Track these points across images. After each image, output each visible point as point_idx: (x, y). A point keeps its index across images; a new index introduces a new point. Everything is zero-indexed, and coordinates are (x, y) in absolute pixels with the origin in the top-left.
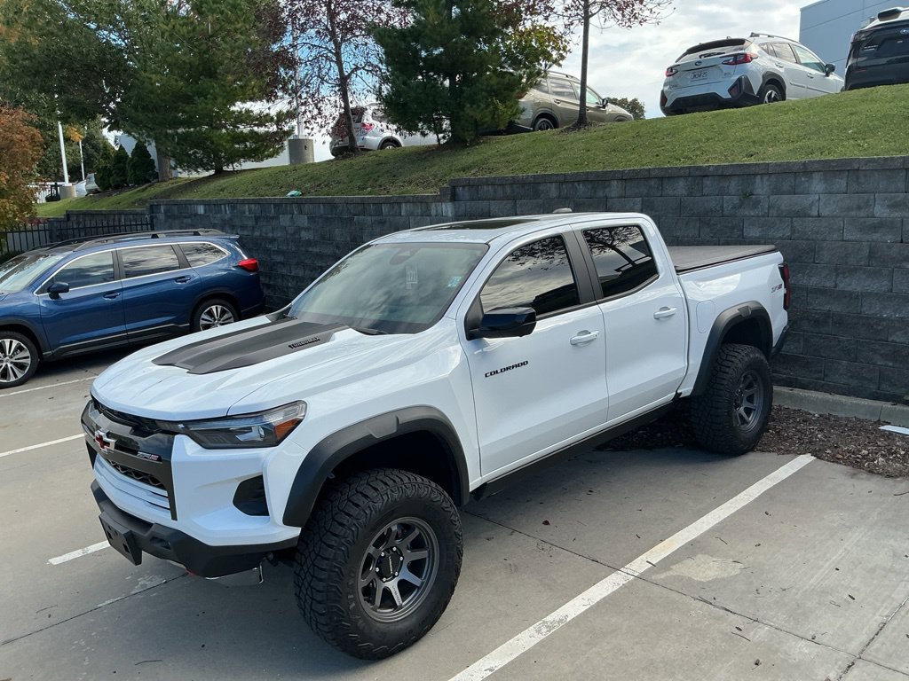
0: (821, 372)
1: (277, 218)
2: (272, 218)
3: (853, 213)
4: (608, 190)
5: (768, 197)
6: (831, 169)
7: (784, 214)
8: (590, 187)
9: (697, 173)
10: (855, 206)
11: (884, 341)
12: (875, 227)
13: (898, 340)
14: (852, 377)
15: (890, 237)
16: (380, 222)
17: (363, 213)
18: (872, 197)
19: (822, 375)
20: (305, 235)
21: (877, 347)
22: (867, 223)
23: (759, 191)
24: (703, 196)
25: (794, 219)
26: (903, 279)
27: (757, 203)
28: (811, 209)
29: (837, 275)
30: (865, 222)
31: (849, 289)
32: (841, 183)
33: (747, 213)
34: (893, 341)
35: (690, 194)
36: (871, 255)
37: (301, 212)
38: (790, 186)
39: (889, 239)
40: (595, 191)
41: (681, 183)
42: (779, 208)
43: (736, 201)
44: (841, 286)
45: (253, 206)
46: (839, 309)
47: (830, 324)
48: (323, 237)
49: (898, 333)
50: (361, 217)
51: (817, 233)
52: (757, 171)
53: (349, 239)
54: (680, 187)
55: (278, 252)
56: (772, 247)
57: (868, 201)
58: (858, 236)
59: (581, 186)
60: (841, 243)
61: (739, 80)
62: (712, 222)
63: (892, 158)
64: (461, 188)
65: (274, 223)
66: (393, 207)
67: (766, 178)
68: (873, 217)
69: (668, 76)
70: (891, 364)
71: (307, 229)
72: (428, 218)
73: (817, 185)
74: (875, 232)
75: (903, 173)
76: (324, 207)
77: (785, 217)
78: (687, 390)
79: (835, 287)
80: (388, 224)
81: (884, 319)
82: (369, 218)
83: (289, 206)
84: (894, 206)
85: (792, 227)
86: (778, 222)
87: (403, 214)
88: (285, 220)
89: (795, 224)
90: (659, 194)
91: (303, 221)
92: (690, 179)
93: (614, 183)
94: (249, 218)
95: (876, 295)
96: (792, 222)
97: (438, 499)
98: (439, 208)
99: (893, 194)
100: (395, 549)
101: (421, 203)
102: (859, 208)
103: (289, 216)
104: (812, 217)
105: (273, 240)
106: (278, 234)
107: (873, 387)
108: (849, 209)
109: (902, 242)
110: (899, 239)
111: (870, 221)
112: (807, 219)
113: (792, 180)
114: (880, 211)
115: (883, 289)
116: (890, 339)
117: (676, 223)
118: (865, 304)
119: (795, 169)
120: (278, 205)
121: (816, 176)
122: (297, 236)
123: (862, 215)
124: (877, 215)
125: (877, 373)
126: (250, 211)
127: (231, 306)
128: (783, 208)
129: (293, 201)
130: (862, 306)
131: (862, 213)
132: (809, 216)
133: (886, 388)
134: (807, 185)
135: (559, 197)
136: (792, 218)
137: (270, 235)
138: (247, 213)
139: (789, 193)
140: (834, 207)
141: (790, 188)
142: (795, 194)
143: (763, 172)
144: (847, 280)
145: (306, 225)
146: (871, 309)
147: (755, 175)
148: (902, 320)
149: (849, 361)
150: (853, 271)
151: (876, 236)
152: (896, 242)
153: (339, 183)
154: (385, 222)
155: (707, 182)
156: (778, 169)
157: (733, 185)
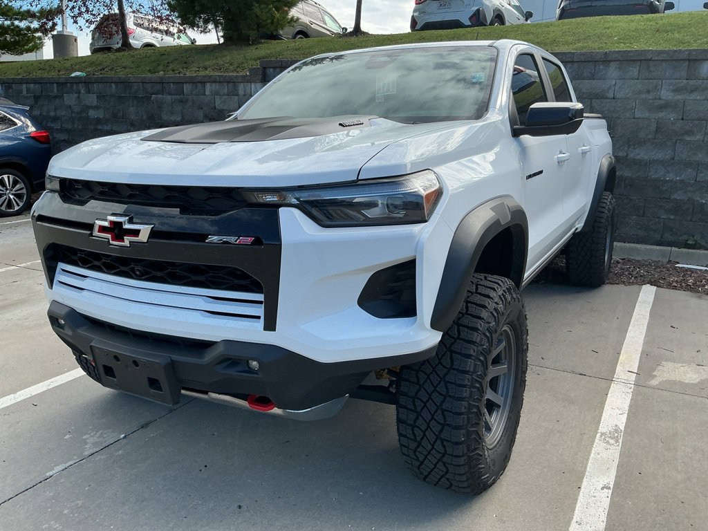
1: (61, 97)
2: (55, 97)
3: (643, 96)
6: (628, 58)
7: (585, 96)
10: (645, 90)
11: (668, 199)
12: (661, 108)
13: (679, 198)
14: (640, 229)
15: (674, 115)
16: (181, 101)
17: (162, 92)
18: (660, 83)
20: (93, 114)
21: (662, 204)
22: (656, 104)
25: (594, 100)
26: (684, 149)
28: (608, 92)
29: (629, 146)
30: (653, 103)
31: (638, 157)
32: (634, 71)
34: (675, 199)
36: (658, 130)
37: (89, 92)
38: (590, 73)
39: (672, 117)
44: (631, 155)
45: (32, 85)
46: (629, 175)
47: (623, 186)
48: (115, 116)
49: (679, 192)
50: (160, 96)
51: (613, 112)
53: (145, 117)
55: (62, 130)
56: (600, 115)
57: (656, 87)
58: (647, 115)
60: (633, 120)
61: (478, 10)
63: (680, 50)
64: (271, 70)
65: (57, 101)
66: (197, 86)
68: (660, 99)
69: (416, 4)
70: (672, 217)
71: (97, 108)
72: (237, 97)
73: (613, 72)
74: (662, 112)
75: (686, 64)
76: (117, 86)
77: (586, 98)
78: (580, 225)
79: (627, 156)
80: (190, 104)
81: (666, 182)
82: (169, 97)
83: (75, 85)
84: (677, 90)
87: (207, 93)
88: (70, 99)
89: (594, 104)
91: (92, 100)
94: (27, 97)
95: (661, 162)
98: (248, 88)
99: (677, 81)
101: (228, 82)
102: (648, 92)
103: (76, 95)
104: (608, 99)
105: (55, 119)
106: (61, 113)
107: (657, 236)
108: (640, 92)
109: (682, 119)
110: (681, 117)
111: (657, 103)
112: (605, 100)
113: (593, 68)
114: (666, 94)
115: (667, 157)
116: (672, 197)
118: (651, 169)
119: (597, 58)
120: (61, 85)
121: (613, 65)
122: (84, 115)
123: (650, 97)
124: (663, 98)
125: (662, 225)
126: (28, 90)
127: (22, 176)
128: (584, 90)
129: (78, 80)
130: (649, 172)
131: (650, 96)
132: (607, 98)
133: (668, 237)
134: (604, 72)
136: (591, 99)
137: (52, 114)
138: (25, 93)
139: (589, 79)
140: (627, 91)
141: (590, 75)
142: (594, 79)
143: (569, 60)
144: (637, 150)
145: (95, 103)
146: (657, 173)
148: (682, 181)
149: (638, 216)
150: (641, 143)
151: (661, 115)
152: (679, 119)
153: (125, 68)
154: (187, 101)
156: (582, 58)
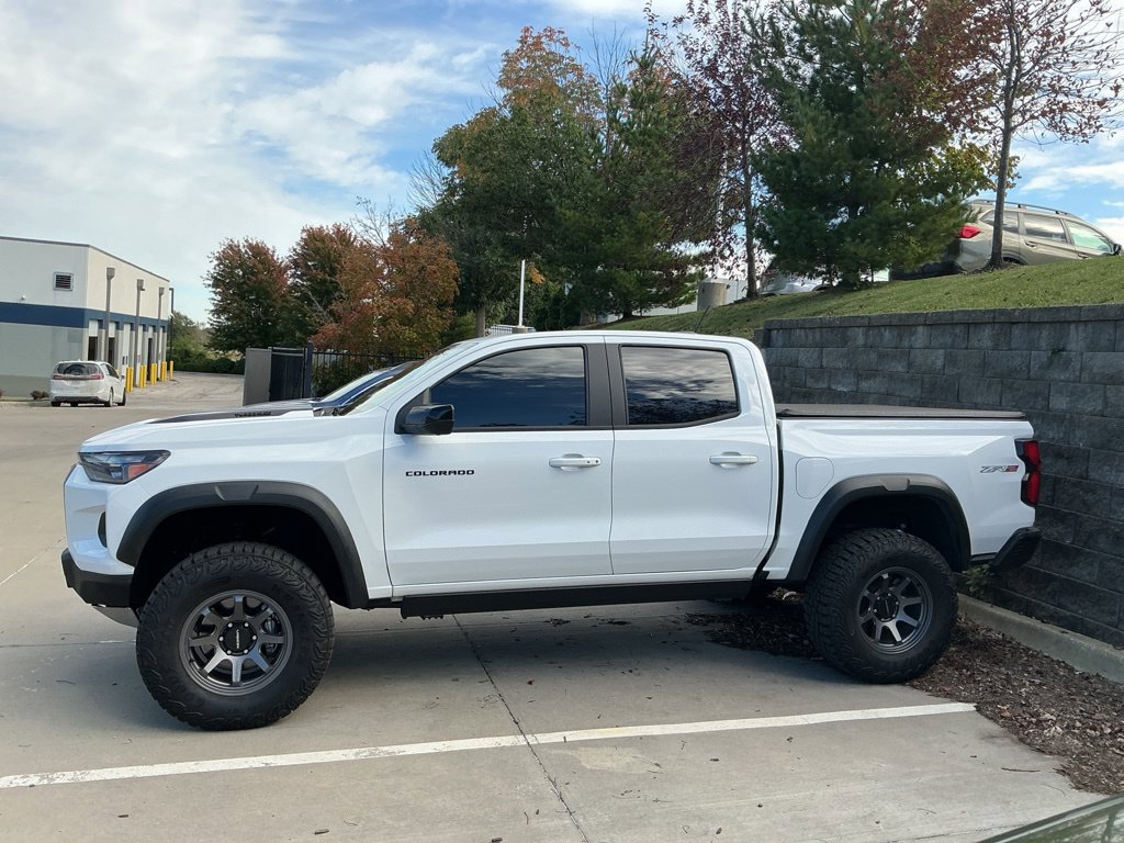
0: (1113, 614)
4: (913, 338)
5: (1082, 354)
7: (1097, 379)
8: (895, 333)
9: (1003, 319)
19: (1115, 618)
23: (1072, 346)
24: (1011, 350)
25: (1108, 387)
27: (1068, 363)
33: (1056, 376)
35: (996, 347)
38: (1109, 340)
40: (901, 340)
41: (987, 331)
42: (1091, 370)
43: (1044, 356)
52: (1068, 317)
54: (984, 338)
59: (887, 333)
62: (1015, 386)
64: (775, 332)
67: (1081, 328)
77: (1098, 383)
78: (777, 570)
85: (1106, 398)
86: (1089, 390)
89: (1109, 394)
90: (964, 346)
92: (997, 326)
93: (920, 329)
96: (1105, 392)
97: (296, 583)
100: (246, 625)
113: (1111, 331)
117: (978, 385)
128: (1096, 370)
135: (865, 345)
136: (1105, 385)
139: (1107, 349)
141: (1108, 343)
142: (1114, 351)
143: (1076, 318)
147: (1069, 322)
155: (1016, 331)
156: (1092, 315)
157: (1045, 337)
